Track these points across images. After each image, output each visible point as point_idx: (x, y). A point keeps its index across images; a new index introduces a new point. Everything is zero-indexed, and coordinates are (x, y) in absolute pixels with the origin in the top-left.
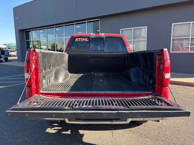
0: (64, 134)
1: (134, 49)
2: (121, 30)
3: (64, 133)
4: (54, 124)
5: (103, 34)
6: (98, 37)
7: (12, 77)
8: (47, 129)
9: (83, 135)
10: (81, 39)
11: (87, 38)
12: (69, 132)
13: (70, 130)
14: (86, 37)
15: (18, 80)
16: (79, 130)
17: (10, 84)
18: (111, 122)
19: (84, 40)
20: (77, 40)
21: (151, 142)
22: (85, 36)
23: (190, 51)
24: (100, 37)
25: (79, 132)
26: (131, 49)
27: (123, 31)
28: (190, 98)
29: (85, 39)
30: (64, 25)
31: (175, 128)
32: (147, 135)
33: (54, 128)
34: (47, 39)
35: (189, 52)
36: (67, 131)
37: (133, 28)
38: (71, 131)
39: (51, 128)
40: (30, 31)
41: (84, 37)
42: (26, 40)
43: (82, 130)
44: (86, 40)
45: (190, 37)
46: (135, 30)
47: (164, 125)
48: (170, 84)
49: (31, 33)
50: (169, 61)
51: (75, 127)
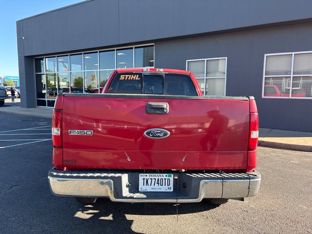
0: (103, 220)
1: (207, 90)
2: (187, 61)
3: (102, 218)
4: (88, 206)
5: (162, 70)
6: (154, 73)
7: (13, 133)
8: (76, 212)
9: (132, 221)
10: (128, 77)
11: (138, 76)
12: (110, 218)
13: (111, 215)
14: (136, 74)
15: (23, 137)
16: (126, 215)
17: (11, 143)
18: (176, 200)
19: (133, 78)
20: (122, 77)
21: (232, 232)
22: (134, 72)
23: (292, 96)
24: (157, 74)
25: (125, 217)
26: (202, 90)
27: (190, 63)
28: (290, 168)
29: (135, 77)
30: (98, 51)
31: (267, 212)
32: (226, 221)
33: (88, 212)
34: (70, 72)
35: (290, 97)
36: (108, 216)
37: (206, 59)
38: (113, 216)
39: (83, 211)
40: (42, 59)
41: (134, 74)
42: (36, 72)
43: (131, 214)
44: (137, 78)
45: (292, 76)
46: (209, 62)
47: (252, 208)
48: (258, 145)
49: (44, 62)
50: (256, 114)
51: (119, 210)
